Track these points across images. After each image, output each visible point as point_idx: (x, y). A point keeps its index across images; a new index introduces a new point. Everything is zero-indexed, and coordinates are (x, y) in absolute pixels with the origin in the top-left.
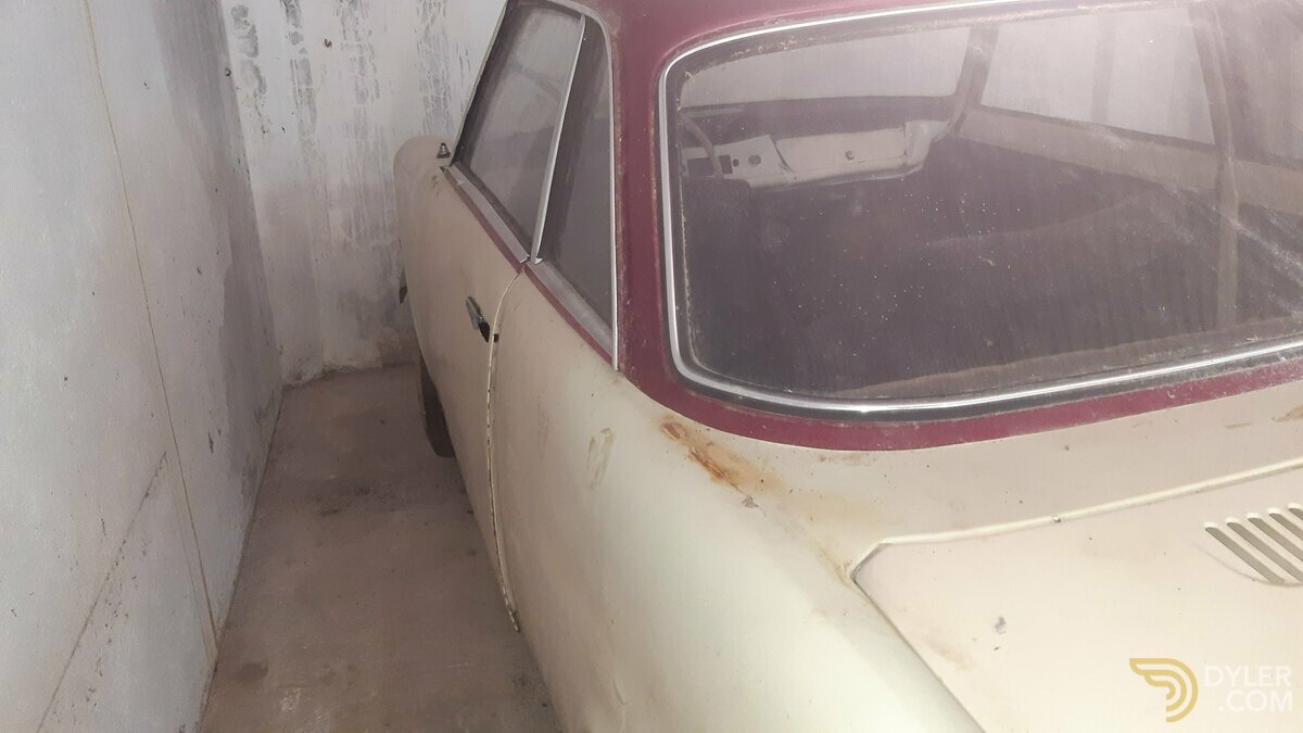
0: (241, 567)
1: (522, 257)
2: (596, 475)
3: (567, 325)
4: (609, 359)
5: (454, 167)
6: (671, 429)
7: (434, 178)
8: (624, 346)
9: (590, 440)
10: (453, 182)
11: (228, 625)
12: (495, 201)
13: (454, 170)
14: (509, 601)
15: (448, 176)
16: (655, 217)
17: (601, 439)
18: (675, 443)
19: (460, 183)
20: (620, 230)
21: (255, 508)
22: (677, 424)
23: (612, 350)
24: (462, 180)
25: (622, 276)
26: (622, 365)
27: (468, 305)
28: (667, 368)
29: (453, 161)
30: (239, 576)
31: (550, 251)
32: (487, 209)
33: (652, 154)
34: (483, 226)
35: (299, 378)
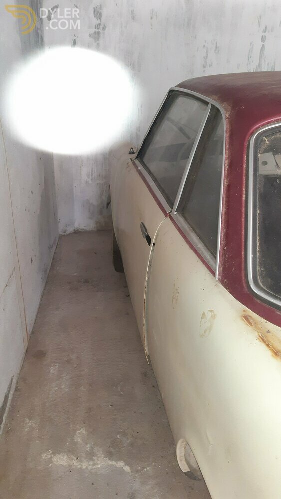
0: (40, 308)
1: (168, 210)
2: (205, 332)
3: (190, 249)
4: (213, 273)
5: (136, 160)
6: (246, 318)
7: (128, 163)
8: (221, 269)
9: (202, 313)
10: (136, 167)
11: (33, 333)
12: (155, 180)
13: (137, 162)
14: (147, 352)
15: (134, 164)
16: (243, 209)
17: (209, 315)
18: (249, 328)
19: (140, 168)
20: (224, 212)
21: (46, 285)
22: (249, 317)
23: (216, 270)
24: (141, 168)
25: (223, 234)
26: (220, 277)
27: (141, 225)
28: (244, 285)
29: (137, 157)
30: (38, 312)
31: (182, 209)
32: (152, 183)
33: (244, 177)
34: (150, 192)
35: (65, 232)
